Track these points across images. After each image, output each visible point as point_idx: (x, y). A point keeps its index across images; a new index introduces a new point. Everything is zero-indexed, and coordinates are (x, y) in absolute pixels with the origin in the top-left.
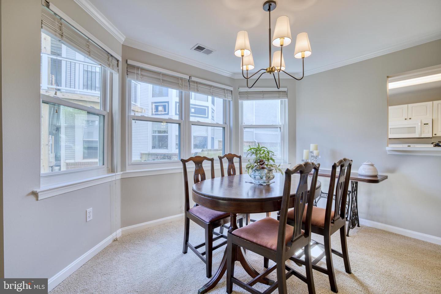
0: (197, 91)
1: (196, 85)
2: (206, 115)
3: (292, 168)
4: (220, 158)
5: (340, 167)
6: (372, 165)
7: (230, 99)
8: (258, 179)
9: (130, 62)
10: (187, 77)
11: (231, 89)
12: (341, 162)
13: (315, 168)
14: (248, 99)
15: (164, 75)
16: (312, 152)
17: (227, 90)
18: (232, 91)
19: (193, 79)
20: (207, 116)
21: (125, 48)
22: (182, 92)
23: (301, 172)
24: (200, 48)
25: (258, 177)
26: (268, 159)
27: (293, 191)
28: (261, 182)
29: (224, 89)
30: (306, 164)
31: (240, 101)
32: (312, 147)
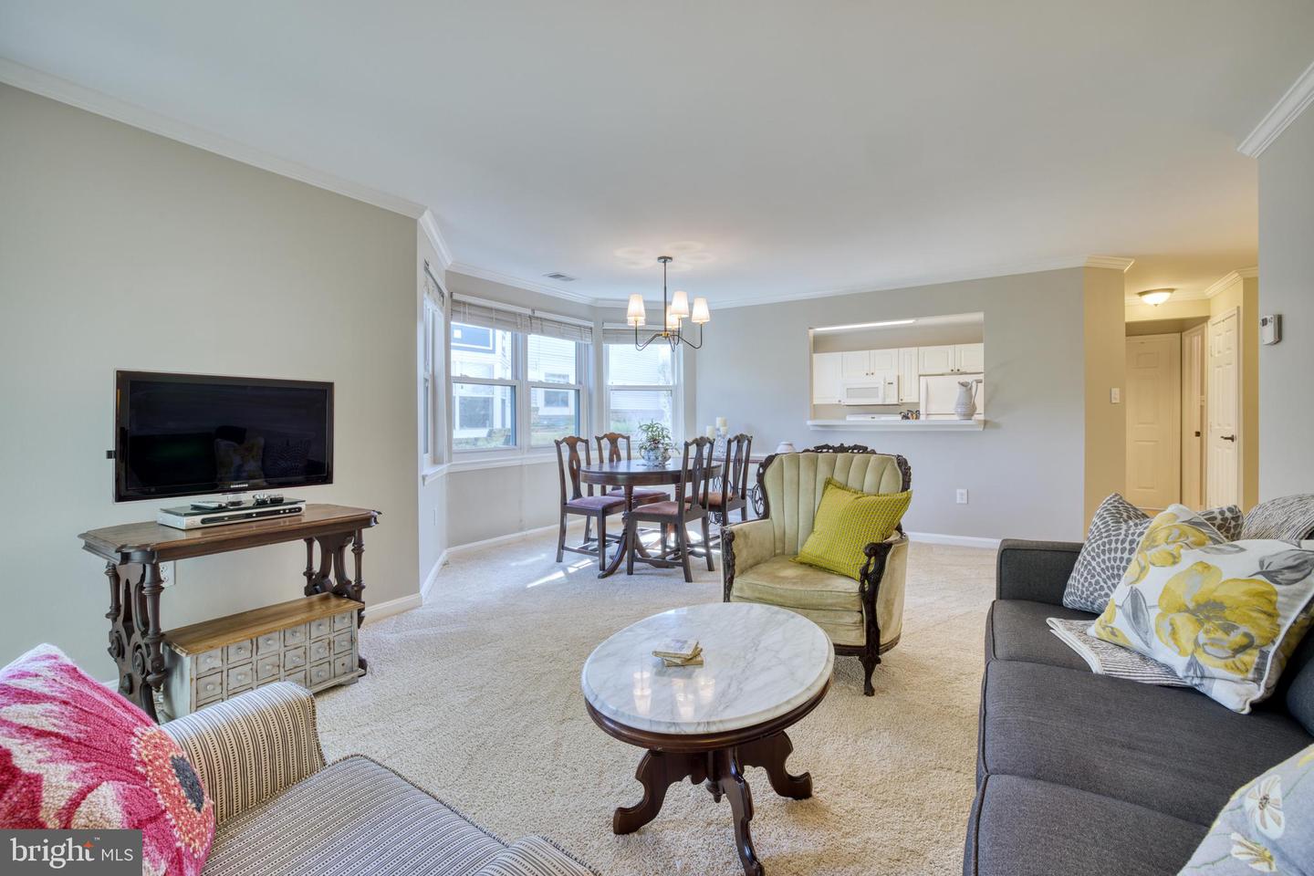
0: (542, 332)
1: (540, 322)
2: (489, 346)
3: (690, 441)
4: (599, 439)
5: (736, 442)
6: (791, 445)
7: (588, 341)
8: (654, 460)
9: (456, 297)
10: (529, 312)
11: (591, 324)
12: (736, 438)
13: (710, 442)
14: (618, 341)
15: (497, 311)
16: (718, 430)
17: (585, 327)
18: (591, 329)
19: (537, 314)
20: (491, 348)
21: (450, 275)
22: (516, 335)
23: (698, 445)
24: (557, 276)
25: (653, 457)
26: (663, 437)
27: (690, 467)
28: (656, 463)
29: (580, 326)
30: (702, 438)
31: (604, 345)
32: (719, 421)
